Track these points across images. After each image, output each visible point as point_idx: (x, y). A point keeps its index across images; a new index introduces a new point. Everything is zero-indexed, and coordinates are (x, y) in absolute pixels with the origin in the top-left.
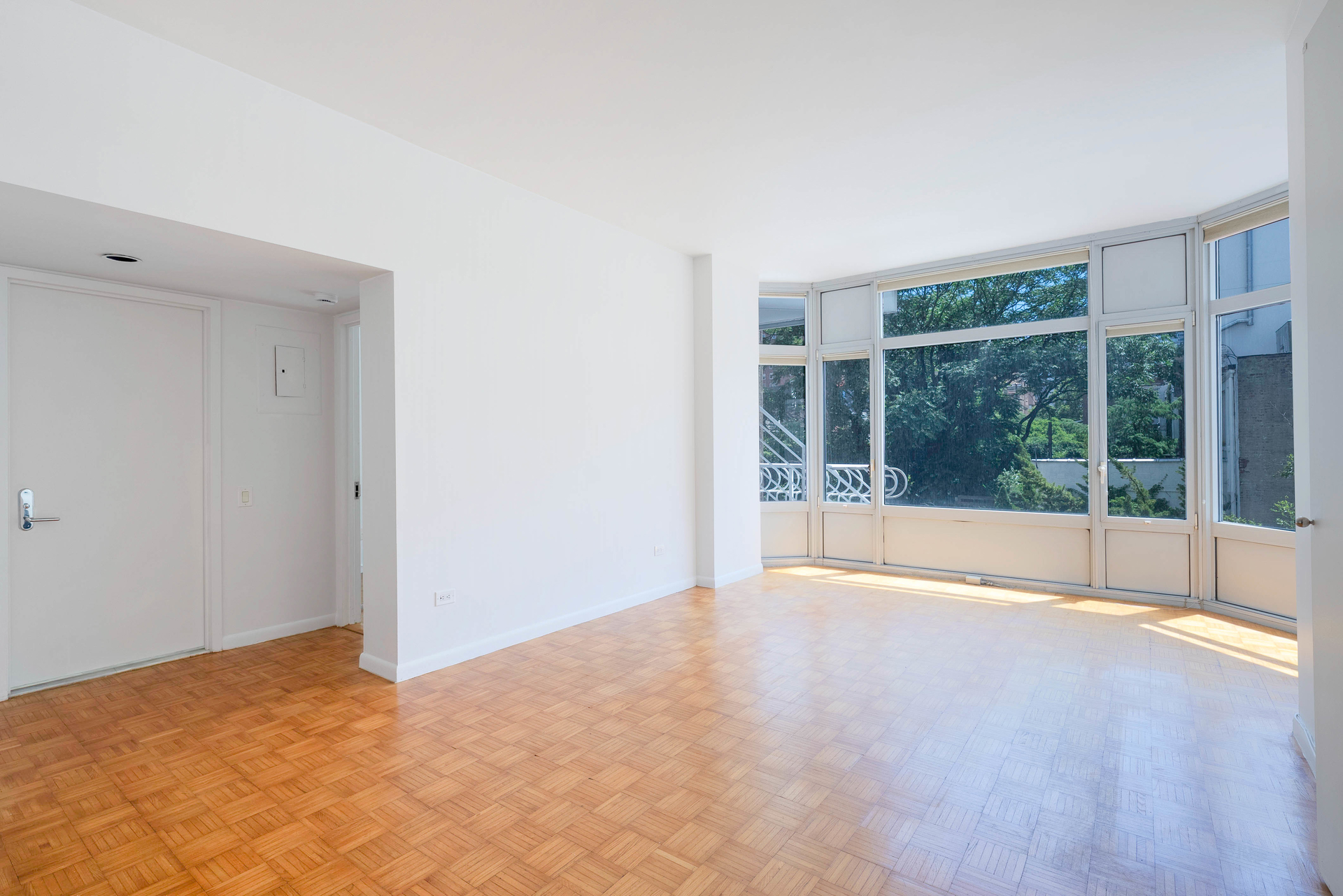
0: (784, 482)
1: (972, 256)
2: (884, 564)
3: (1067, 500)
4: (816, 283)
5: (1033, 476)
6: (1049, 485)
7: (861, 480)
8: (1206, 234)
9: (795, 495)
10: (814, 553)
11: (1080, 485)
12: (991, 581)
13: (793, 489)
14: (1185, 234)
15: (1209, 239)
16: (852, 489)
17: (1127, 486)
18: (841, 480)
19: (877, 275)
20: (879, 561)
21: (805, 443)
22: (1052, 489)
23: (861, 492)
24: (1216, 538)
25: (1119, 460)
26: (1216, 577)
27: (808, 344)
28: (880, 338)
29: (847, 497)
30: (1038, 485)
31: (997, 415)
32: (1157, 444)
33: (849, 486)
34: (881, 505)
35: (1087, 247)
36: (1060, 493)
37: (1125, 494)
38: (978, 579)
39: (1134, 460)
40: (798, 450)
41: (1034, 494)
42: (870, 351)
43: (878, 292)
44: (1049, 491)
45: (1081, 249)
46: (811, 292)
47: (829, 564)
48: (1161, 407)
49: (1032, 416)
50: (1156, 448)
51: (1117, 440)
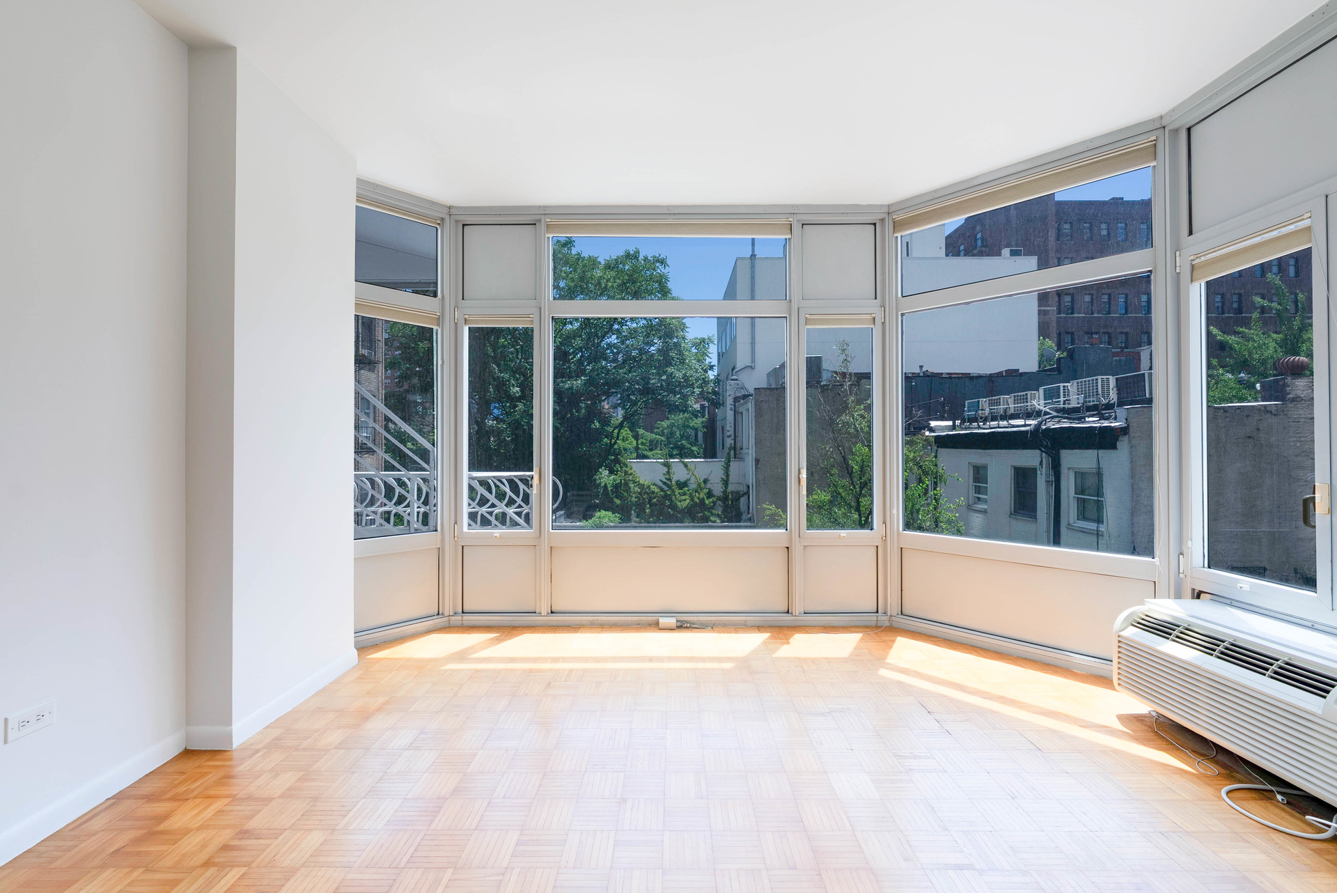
0: (401, 500)
1: (668, 207)
2: (552, 612)
3: (653, 492)
4: (456, 208)
5: (631, 474)
6: (642, 482)
7: (507, 489)
8: (897, 226)
9: (418, 513)
10: (448, 610)
11: (660, 480)
12: (687, 622)
13: (416, 505)
14: (875, 224)
15: (900, 231)
16: (496, 502)
17: (689, 480)
18: (481, 490)
19: (546, 211)
20: (545, 609)
21: (433, 445)
22: (644, 485)
23: (507, 505)
24: (901, 548)
25: (686, 460)
26: (902, 590)
27: (443, 297)
28: (549, 300)
29: (491, 513)
30: (634, 482)
31: (597, 424)
32: (693, 448)
33: (492, 498)
34: (548, 531)
35: (790, 219)
36: (649, 487)
37: (687, 486)
38: (671, 621)
39: (693, 460)
40: (424, 455)
41: (630, 488)
42: (536, 317)
43: (547, 235)
44: (641, 486)
45: (783, 221)
46: (447, 218)
47: (471, 623)
48: (696, 423)
49: (621, 426)
50: (693, 451)
51: (671, 446)
